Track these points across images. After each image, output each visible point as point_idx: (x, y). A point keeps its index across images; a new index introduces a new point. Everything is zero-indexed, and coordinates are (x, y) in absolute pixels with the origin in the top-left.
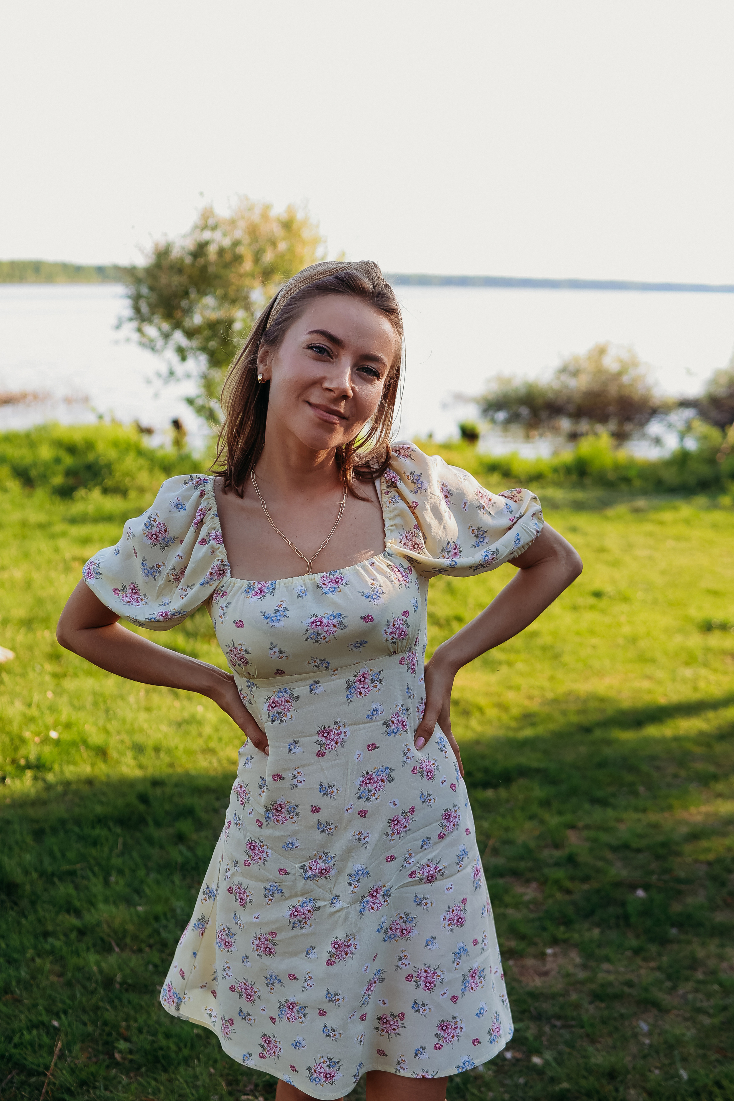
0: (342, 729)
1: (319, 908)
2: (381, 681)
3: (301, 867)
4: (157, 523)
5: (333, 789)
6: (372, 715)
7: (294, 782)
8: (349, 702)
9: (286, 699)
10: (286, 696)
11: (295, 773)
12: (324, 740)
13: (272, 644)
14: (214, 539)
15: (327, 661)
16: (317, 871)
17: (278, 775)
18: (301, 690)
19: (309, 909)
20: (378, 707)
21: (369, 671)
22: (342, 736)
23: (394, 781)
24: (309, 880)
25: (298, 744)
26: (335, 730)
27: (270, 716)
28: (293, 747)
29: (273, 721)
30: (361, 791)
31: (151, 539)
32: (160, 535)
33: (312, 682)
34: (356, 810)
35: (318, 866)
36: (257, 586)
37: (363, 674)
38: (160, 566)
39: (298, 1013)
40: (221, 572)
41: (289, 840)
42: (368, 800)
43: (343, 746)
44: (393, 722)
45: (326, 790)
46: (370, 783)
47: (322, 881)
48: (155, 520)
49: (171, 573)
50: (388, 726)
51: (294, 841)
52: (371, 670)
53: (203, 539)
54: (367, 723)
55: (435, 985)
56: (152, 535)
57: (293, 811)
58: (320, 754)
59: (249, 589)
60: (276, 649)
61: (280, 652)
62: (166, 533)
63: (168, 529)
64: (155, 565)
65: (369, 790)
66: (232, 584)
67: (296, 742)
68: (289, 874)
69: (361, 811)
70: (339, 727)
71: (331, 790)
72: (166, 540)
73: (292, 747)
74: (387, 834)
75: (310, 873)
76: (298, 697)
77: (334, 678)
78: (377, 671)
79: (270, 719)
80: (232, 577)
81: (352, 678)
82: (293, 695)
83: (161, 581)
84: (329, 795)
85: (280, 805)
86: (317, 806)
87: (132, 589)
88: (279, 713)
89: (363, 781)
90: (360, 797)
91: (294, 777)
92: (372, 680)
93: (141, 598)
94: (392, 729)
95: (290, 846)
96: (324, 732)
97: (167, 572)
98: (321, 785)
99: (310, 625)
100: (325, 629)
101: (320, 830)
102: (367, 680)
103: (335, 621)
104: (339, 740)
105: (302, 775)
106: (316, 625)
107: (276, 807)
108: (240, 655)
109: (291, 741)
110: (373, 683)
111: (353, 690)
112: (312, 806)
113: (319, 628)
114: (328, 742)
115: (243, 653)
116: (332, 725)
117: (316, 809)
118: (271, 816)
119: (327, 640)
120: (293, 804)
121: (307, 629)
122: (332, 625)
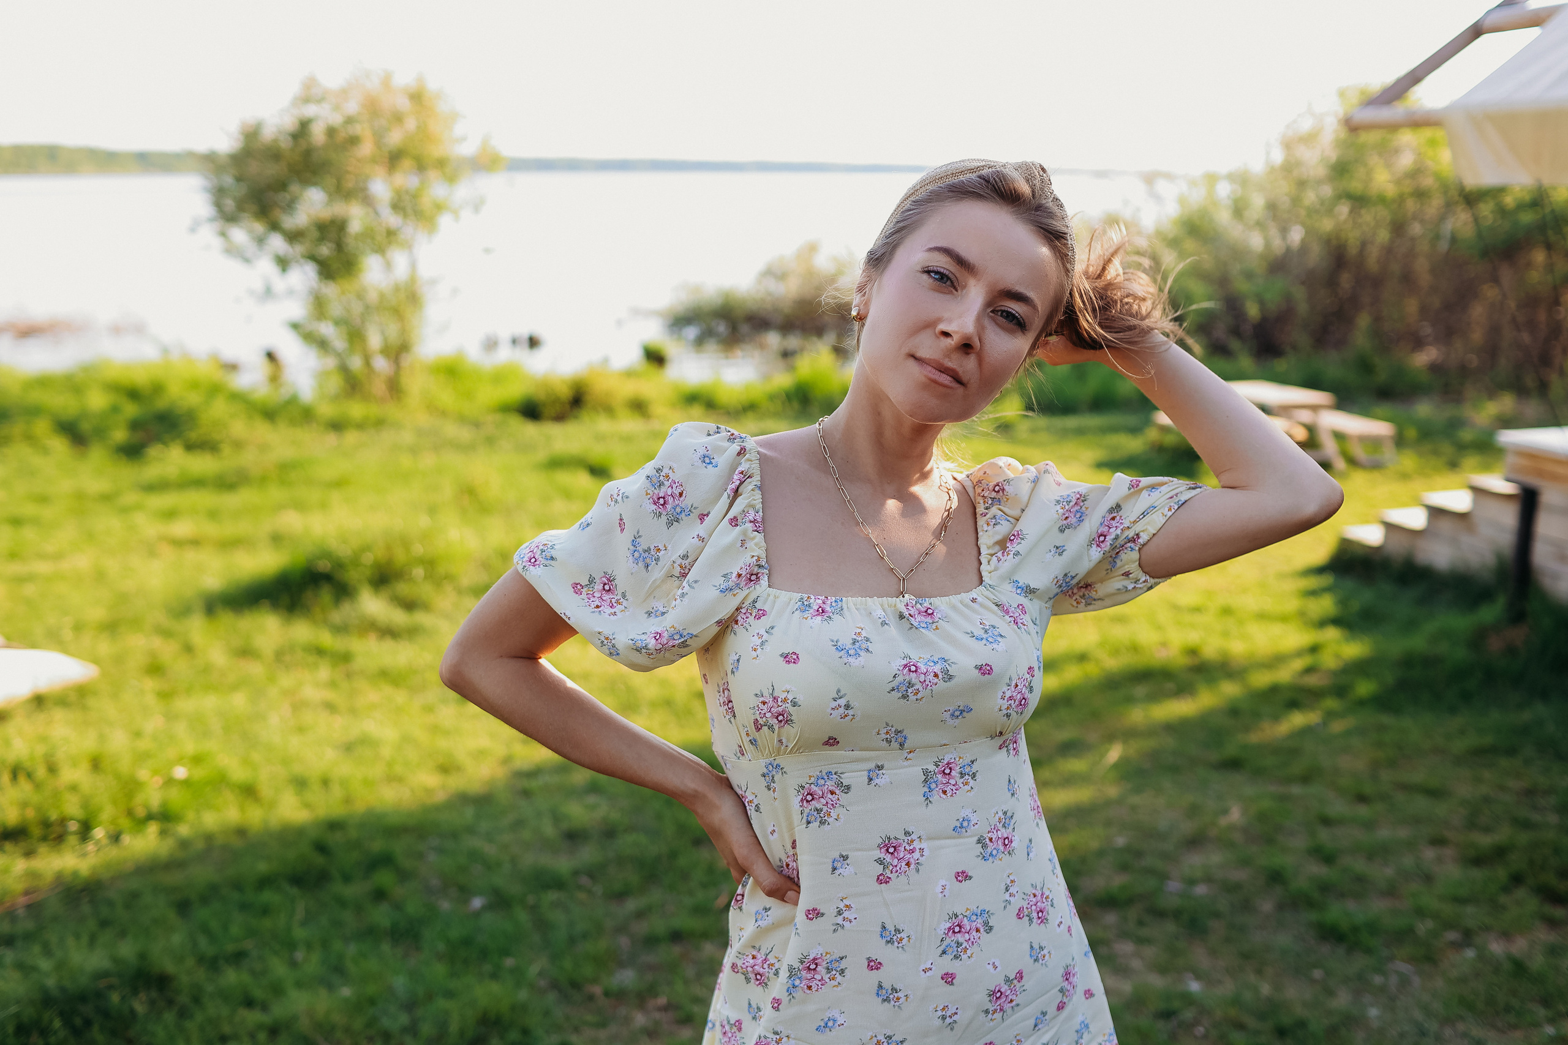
0: (917, 845)
2: (974, 776)
4: (670, 481)
5: (902, 935)
6: (962, 827)
7: (839, 920)
8: (927, 804)
9: (831, 788)
10: (830, 785)
11: (841, 905)
12: (888, 858)
13: (838, 691)
14: (751, 522)
15: (904, 733)
17: (814, 910)
18: (855, 777)
20: (970, 815)
21: (957, 759)
22: (916, 855)
23: (993, 931)
25: (848, 861)
26: (905, 844)
27: (805, 815)
28: (839, 865)
29: (808, 822)
30: (945, 943)
31: (655, 504)
32: (670, 500)
33: (872, 765)
34: (938, 972)
36: (815, 603)
37: (948, 764)
38: (659, 550)
40: (752, 578)
41: (829, 1014)
42: (956, 957)
43: (918, 870)
44: (991, 840)
45: (891, 936)
46: (959, 932)
48: (667, 476)
49: (679, 561)
50: (984, 846)
51: (837, 1015)
52: (960, 758)
53: (735, 517)
54: (954, 838)
56: (659, 499)
57: (836, 968)
58: (882, 880)
59: (805, 607)
60: (842, 702)
61: (847, 707)
62: (681, 499)
63: (684, 492)
64: (652, 548)
65: (958, 943)
66: (771, 597)
67: (845, 858)
69: (947, 974)
70: (912, 841)
71: (899, 936)
72: (678, 510)
73: (837, 865)
74: (987, 1012)
76: (848, 788)
77: (906, 763)
78: (968, 761)
79: (804, 820)
80: (769, 586)
81: (932, 768)
82: (842, 783)
83: (657, 573)
84: (896, 944)
85: (815, 959)
86: (876, 960)
87: (605, 584)
88: (819, 811)
89: (949, 929)
90: (944, 952)
91: (840, 913)
92: (961, 774)
93: (618, 600)
94: (989, 850)
95: (830, 1024)
96: (889, 846)
97: (673, 558)
98: (884, 927)
99: (902, 668)
100: (922, 678)
101: (880, 999)
102: (953, 773)
103: (937, 668)
104: (912, 860)
105: (852, 910)
106: (910, 670)
107: (808, 965)
108: (780, 709)
109: (836, 855)
110: (962, 777)
111: (933, 786)
112: (868, 959)
113: (913, 675)
114: (895, 862)
115: (787, 705)
116: (901, 836)
117: (874, 965)
118: (797, 982)
119: (919, 696)
120: (836, 956)
121: (896, 674)
122: (932, 674)
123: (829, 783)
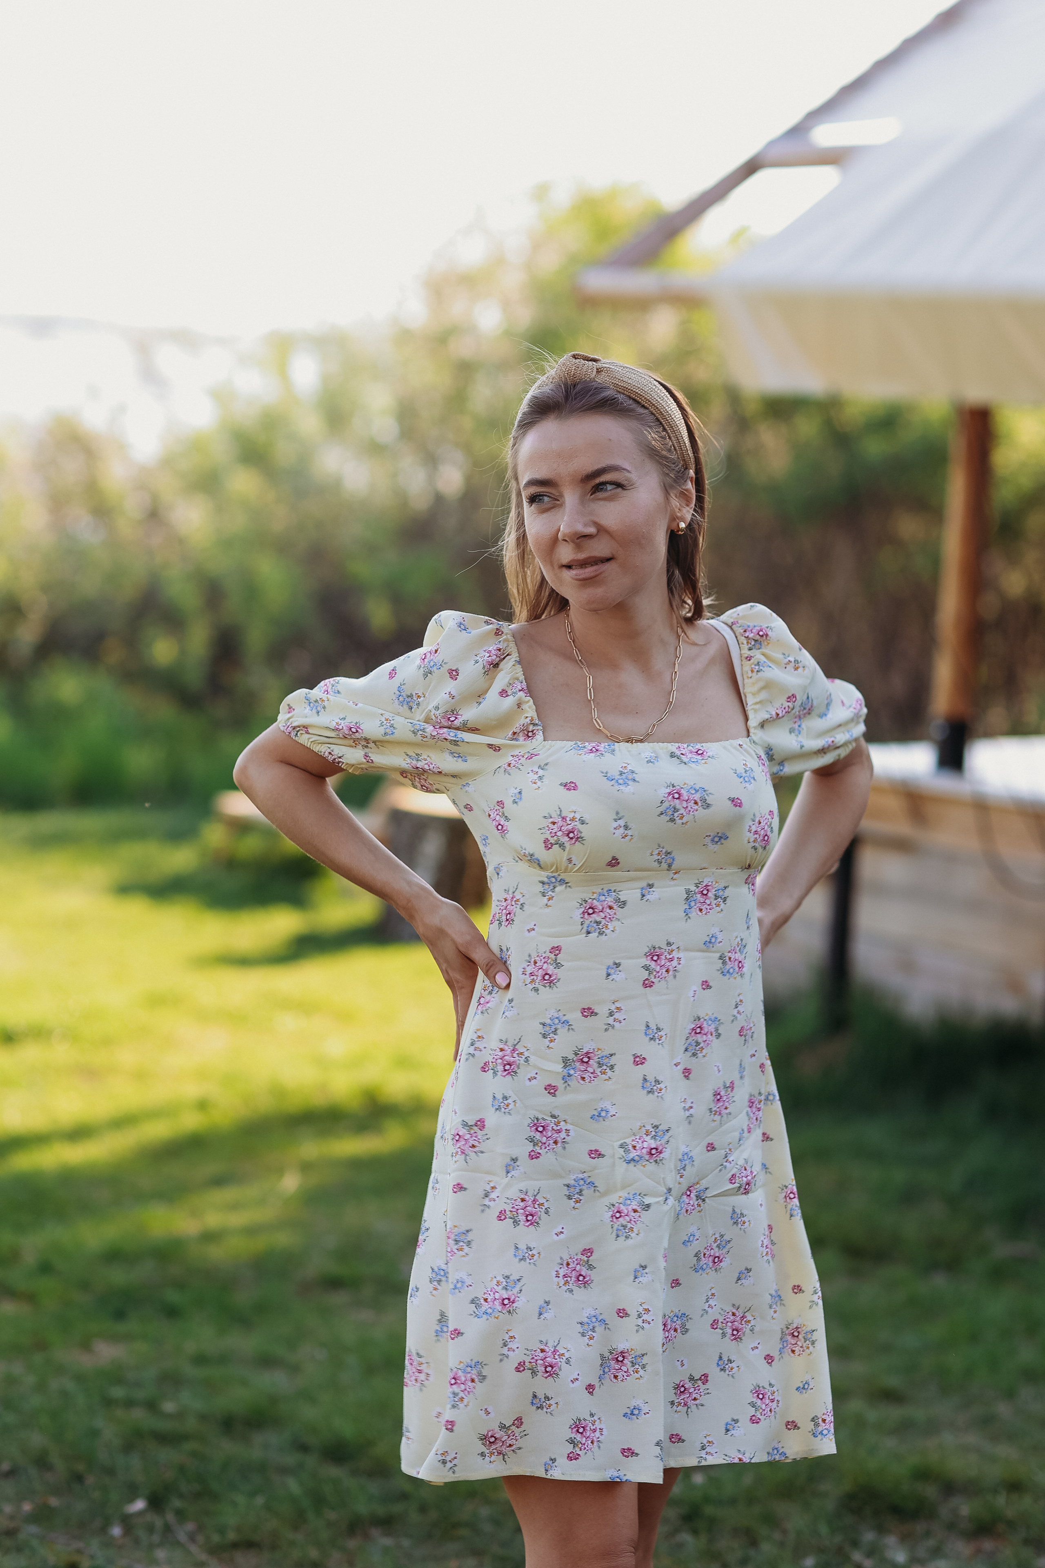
0: (675, 954)
1: (648, 1206)
2: (725, 899)
3: (621, 1146)
5: (662, 1033)
6: (710, 942)
7: (610, 1020)
8: (687, 919)
9: (610, 904)
10: (610, 900)
11: (613, 1008)
12: (653, 964)
13: (617, 813)
14: (520, 690)
15: (672, 855)
16: (644, 1151)
17: (589, 1009)
18: (630, 893)
19: (635, 1207)
20: (718, 933)
21: (714, 883)
22: (675, 963)
23: (721, 1038)
24: (632, 1163)
25: (620, 968)
26: (666, 954)
27: (585, 926)
28: (613, 971)
29: (588, 933)
30: (688, 1043)
33: (644, 884)
34: (679, 1067)
35: (645, 1145)
36: (589, 745)
37: (706, 886)
39: (633, 1364)
40: (529, 734)
41: (602, 1105)
42: (695, 1055)
43: (675, 977)
44: (730, 959)
45: (654, 1034)
46: (700, 1033)
47: (651, 1167)
50: (724, 963)
51: (609, 1107)
52: (716, 882)
53: (503, 691)
54: (704, 951)
55: (744, 1333)
57: (606, 1064)
58: (648, 984)
59: (578, 748)
60: (622, 823)
61: (626, 827)
62: (436, 655)
63: (439, 650)
65: (697, 1043)
67: (618, 965)
68: (603, 1156)
69: (686, 1070)
70: (673, 950)
71: (659, 1034)
72: (432, 664)
73: (611, 971)
74: (711, 1111)
75: (633, 1154)
76: (624, 903)
77: (672, 883)
78: (722, 884)
79: (584, 931)
80: (545, 739)
81: (693, 888)
82: (619, 899)
84: (657, 1041)
85: (587, 1053)
86: (641, 1055)
88: (598, 923)
89: (692, 1030)
90: (686, 1050)
91: (611, 1014)
92: (716, 896)
94: (728, 967)
95: (603, 1114)
96: (654, 955)
98: (647, 1026)
99: (666, 796)
100: (685, 804)
101: (645, 1092)
102: (710, 894)
103: (697, 797)
104: (671, 968)
105: (623, 1012)
106: (673, 797)
107: (581, 1057)
108: (570, 827)
109: (611, 963)
110: (716, 899)
111: (693, 904)
112: (634, 1055)
113: (677, 801)
114: (658, 968)
115: (576, 823)
116: (664, 946)
117: (639, 1060)
118: (572, 1072)
119: (684, 820)
120: (606, 1053)
121: (663, 801)
122: (693, 802)
123: (609, 899)
